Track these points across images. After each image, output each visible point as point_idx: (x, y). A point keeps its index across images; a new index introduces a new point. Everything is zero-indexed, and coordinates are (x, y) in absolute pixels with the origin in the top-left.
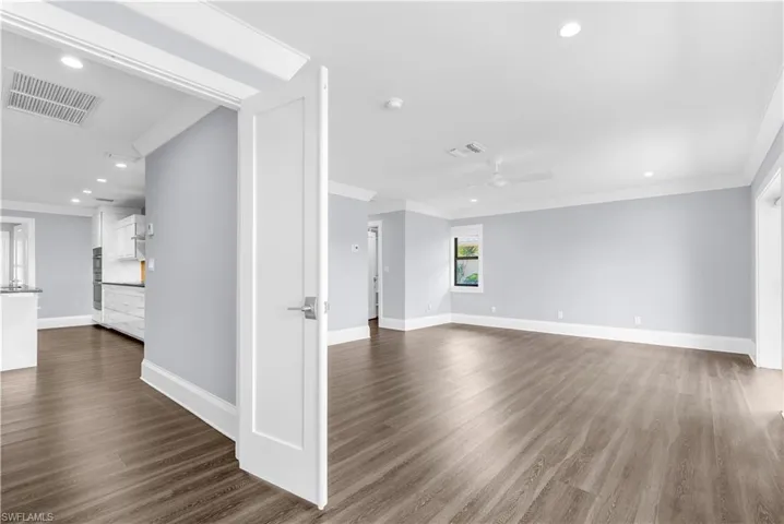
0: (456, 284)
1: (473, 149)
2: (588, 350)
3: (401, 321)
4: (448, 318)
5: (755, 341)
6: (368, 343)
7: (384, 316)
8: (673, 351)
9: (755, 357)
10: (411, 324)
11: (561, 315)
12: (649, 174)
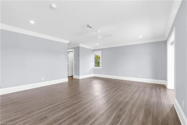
0: (95, 66)
1: (90, 27)
2: (125, 84)
3: (79, 76)
4: (93, 75)
5: (167, 81)
6: (68, 83)
7: (75, 75)
8: (147, 84)
9: (167, 85)
10: (81, 77)
11: (120, 74)
12: (141, 37)
